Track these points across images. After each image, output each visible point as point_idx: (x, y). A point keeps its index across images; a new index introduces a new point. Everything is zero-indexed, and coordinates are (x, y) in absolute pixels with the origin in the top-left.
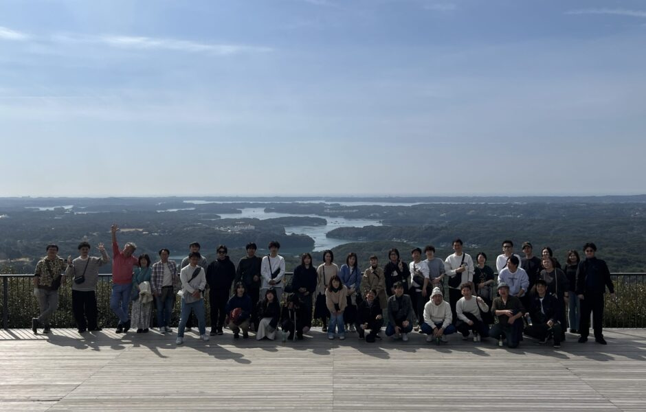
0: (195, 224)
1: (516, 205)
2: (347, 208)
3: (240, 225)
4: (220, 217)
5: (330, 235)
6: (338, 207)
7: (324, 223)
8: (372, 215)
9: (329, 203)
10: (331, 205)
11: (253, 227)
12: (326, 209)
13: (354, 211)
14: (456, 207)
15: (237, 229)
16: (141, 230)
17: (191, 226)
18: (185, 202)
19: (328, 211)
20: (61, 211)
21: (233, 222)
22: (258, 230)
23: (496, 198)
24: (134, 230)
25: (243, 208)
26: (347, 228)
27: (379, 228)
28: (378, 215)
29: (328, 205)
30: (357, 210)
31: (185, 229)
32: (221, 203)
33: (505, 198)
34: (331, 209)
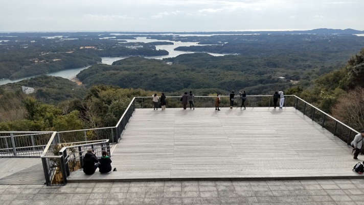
0: (117, 45)
2: (182, 37)
3: (137, 45)
5: (176, 49)
6: (179, 37)
7: (173, 44)
8: (193, 40)
9: (175, 35)
15: (135, 47)
16: (94, 47)
20: (57, 39)
21: (133, 44)
22: (145, 48)
24: (90, 47)
26: (183, 47)
30: (187, 38)
31: (113, 47)
33: (251, 32)
34: (175, 38)
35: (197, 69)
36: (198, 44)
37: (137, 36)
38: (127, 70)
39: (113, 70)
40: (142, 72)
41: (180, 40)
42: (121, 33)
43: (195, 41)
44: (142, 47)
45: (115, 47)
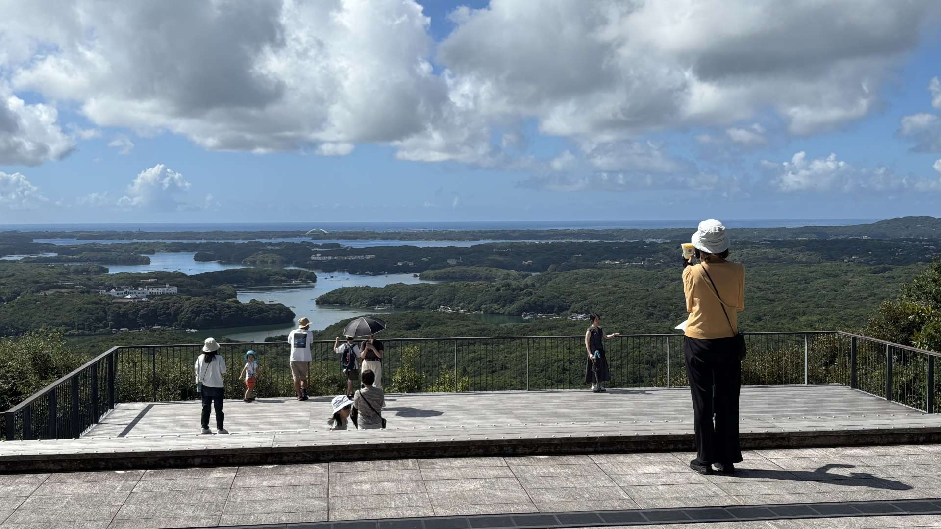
0: (59, 284)
1: (651, 244)
2: (353, 251)
3: (150, 284)
4: (107, 270)
5: (324, 302)
6: (335, 250)
7: (311, 278)
8: (400, 264)
9: (320, 243)
10: (324, 246)
12: (315, 253)
13: (368, 257)
14: (549, 248)
15: (143, 293)
17: (52, 288)
19: (318, 257)
21: (135, 282)
22: (184, 295)
23: (619, 232)
25: (153, 252)
26: (356, 289)
27: (414, 287)
28: (411, 264)
29: (317, 246)
30: (375, 256)
31: (41, 293)
32: (109, 243)
33: (633, 232)
34: (323, 254)
36: (421, 278)
37: (153, 249)
41: (342, 265)
42: (82, 236)
43: (405, 270)
44: (174, 290)
45: (51, 295)
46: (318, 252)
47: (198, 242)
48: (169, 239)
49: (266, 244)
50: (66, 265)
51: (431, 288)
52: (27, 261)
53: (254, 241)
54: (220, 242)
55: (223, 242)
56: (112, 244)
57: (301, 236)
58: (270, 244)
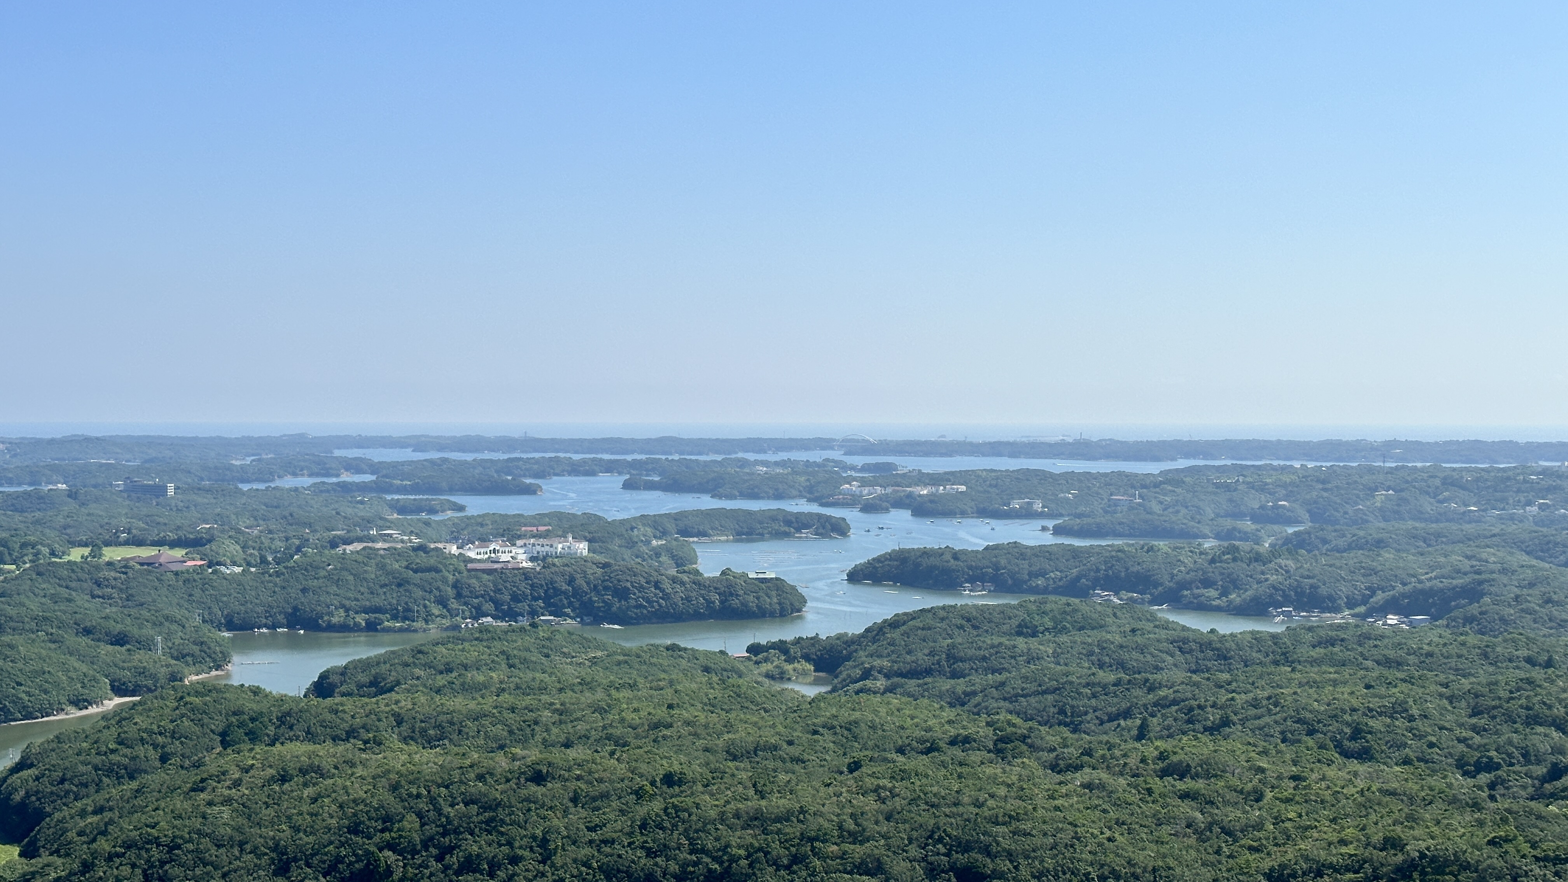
0: (373, 532)
1: (1545, 472)
2: (924, 478)
3: (537, 536)
4: (461, 508)
5: (864, 576)
6: (889, 475)
7: (839, 529)
8: (1015, 504)
9: (859, 460)
10: (867, 468)
11: (582, 548)
12: (849, 480)
14: (1323, 479)
16: (179, 553)
17: (360, 540)
18: (337, 453)
19: (856, 488)
21: (512, 530)
22: (598, 558)
23: (1476, 448)
24: (146, 553)
25: (545, 476)
26: (927, 554)
27: (1042, 551)
28: (1038, 506)
29: (853, 468)
30: (963, 488)
31: (340, 550)
33: (1508, 447)
34: (864, 483)
35: (1050, 736)
36: (1058, 531)
37: (547, 469)
38: (430, 743)
39: (310, 736)
40: (557, 755)
41: (899, 504)
42: (419, 443)
43: (1025, 516)
45: (357, 552)
46: (855, 479)
47: (629, 458)
48: (576, 452)
49: (757, 462)
50: (389, 497)
51: (1075, 553)
52: (318, 490)
53: (733, 456)
54: (670, 458)
55: (676, 457)
56: (474, 460)
57: (823, 448)
58: (764, 463)
